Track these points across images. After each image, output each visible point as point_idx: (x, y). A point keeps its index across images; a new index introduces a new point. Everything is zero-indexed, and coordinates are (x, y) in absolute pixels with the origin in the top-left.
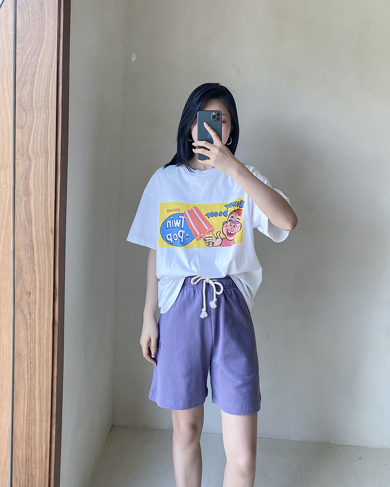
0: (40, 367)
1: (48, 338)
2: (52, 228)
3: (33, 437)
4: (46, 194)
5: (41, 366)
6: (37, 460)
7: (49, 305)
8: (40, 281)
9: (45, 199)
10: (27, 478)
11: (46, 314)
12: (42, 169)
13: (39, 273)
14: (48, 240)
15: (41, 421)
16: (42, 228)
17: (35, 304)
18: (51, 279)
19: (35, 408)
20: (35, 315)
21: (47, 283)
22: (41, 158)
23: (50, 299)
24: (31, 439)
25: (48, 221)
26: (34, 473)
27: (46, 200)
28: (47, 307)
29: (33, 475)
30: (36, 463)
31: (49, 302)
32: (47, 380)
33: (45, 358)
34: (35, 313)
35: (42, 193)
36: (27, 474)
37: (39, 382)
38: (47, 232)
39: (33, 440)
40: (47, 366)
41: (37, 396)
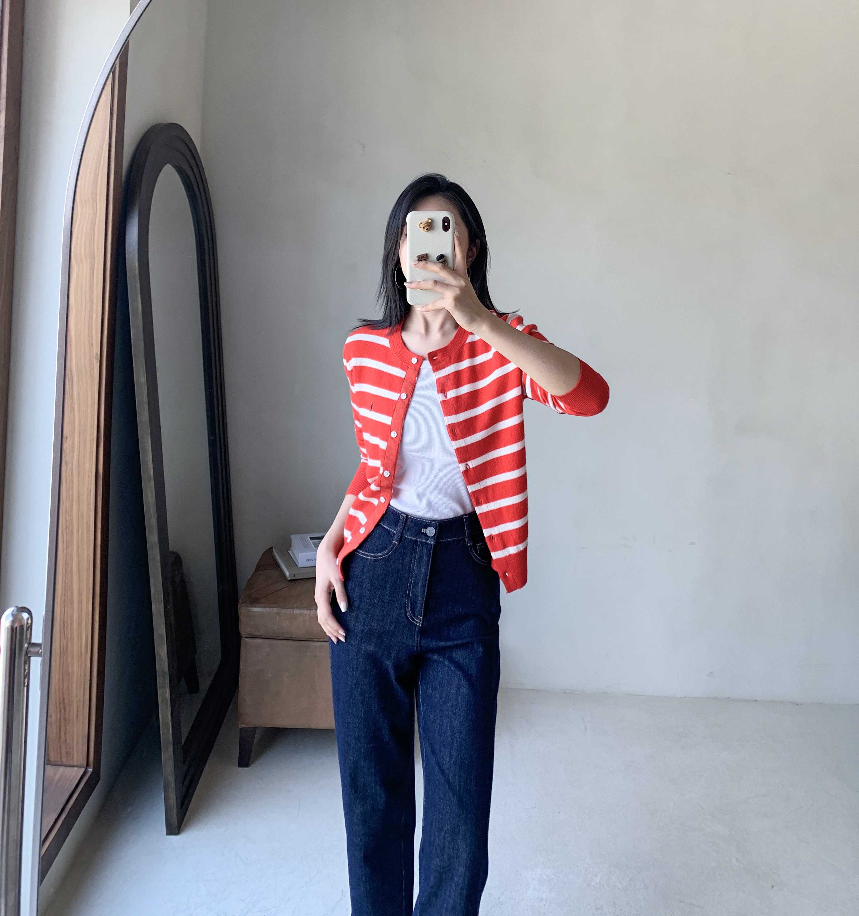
0: (78, 531)
1: (89, 493)
2: (97, 354)
3: (69, 623)
4: (91, 310)
5: (80, 531)
6: (75, 653)
7: (91, 453)
8: (80, 421)
9: (89, 316)
10: (61, 677)
11: (87, 464)
12: (86, 278)
13: (79, 411)
14: (92, 369)
15: (80, 602)
16: (85, 353)
17: (73, 451)
18: (94, 419)
19: (72, 586)
20: (72, 465)
21: (89, 424)
22: (85, 264)
23: (93, 445)
24: (67, 627)
25: (92, 344)
26: (70, 671)
27: (91, 317)
28: (88, 454)
29: (69, 674)
30: (73, 658)
31: (91, 448)
32: (88, 548)
33: (85, 520)
34: (72, 462)
35: (85, 309)
36: (61, 672)
37: (78, 551)
38: (90, 357)
39: (69, 628)
40: (88, 531)
41: (75, 569)
